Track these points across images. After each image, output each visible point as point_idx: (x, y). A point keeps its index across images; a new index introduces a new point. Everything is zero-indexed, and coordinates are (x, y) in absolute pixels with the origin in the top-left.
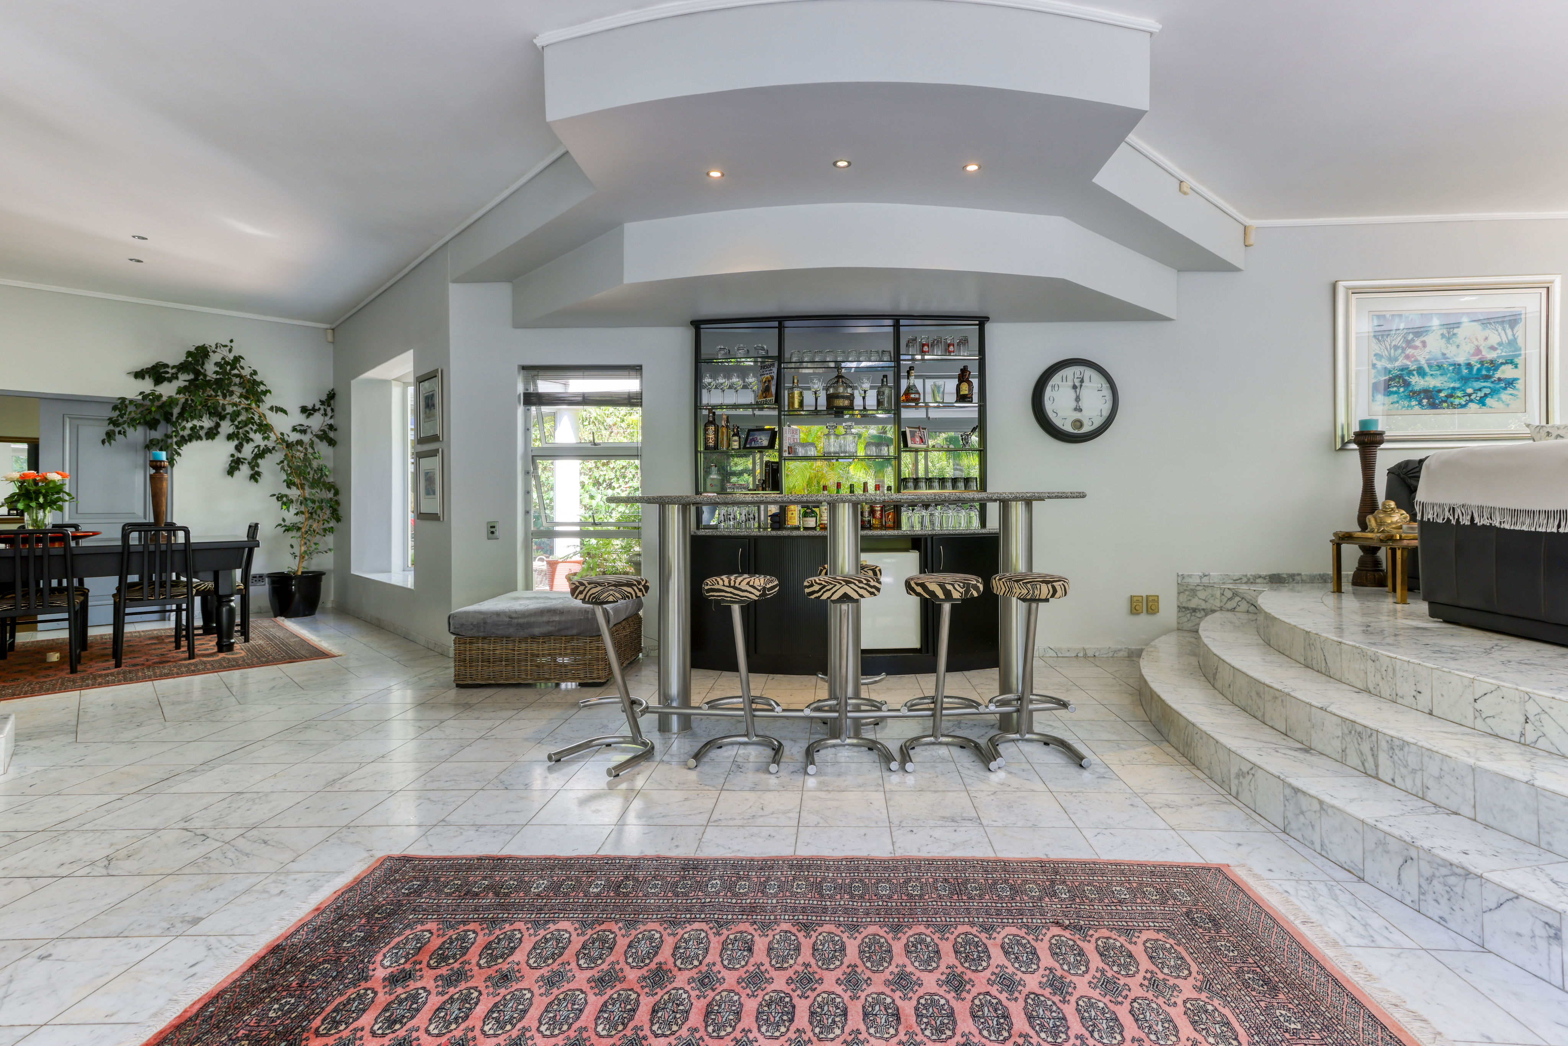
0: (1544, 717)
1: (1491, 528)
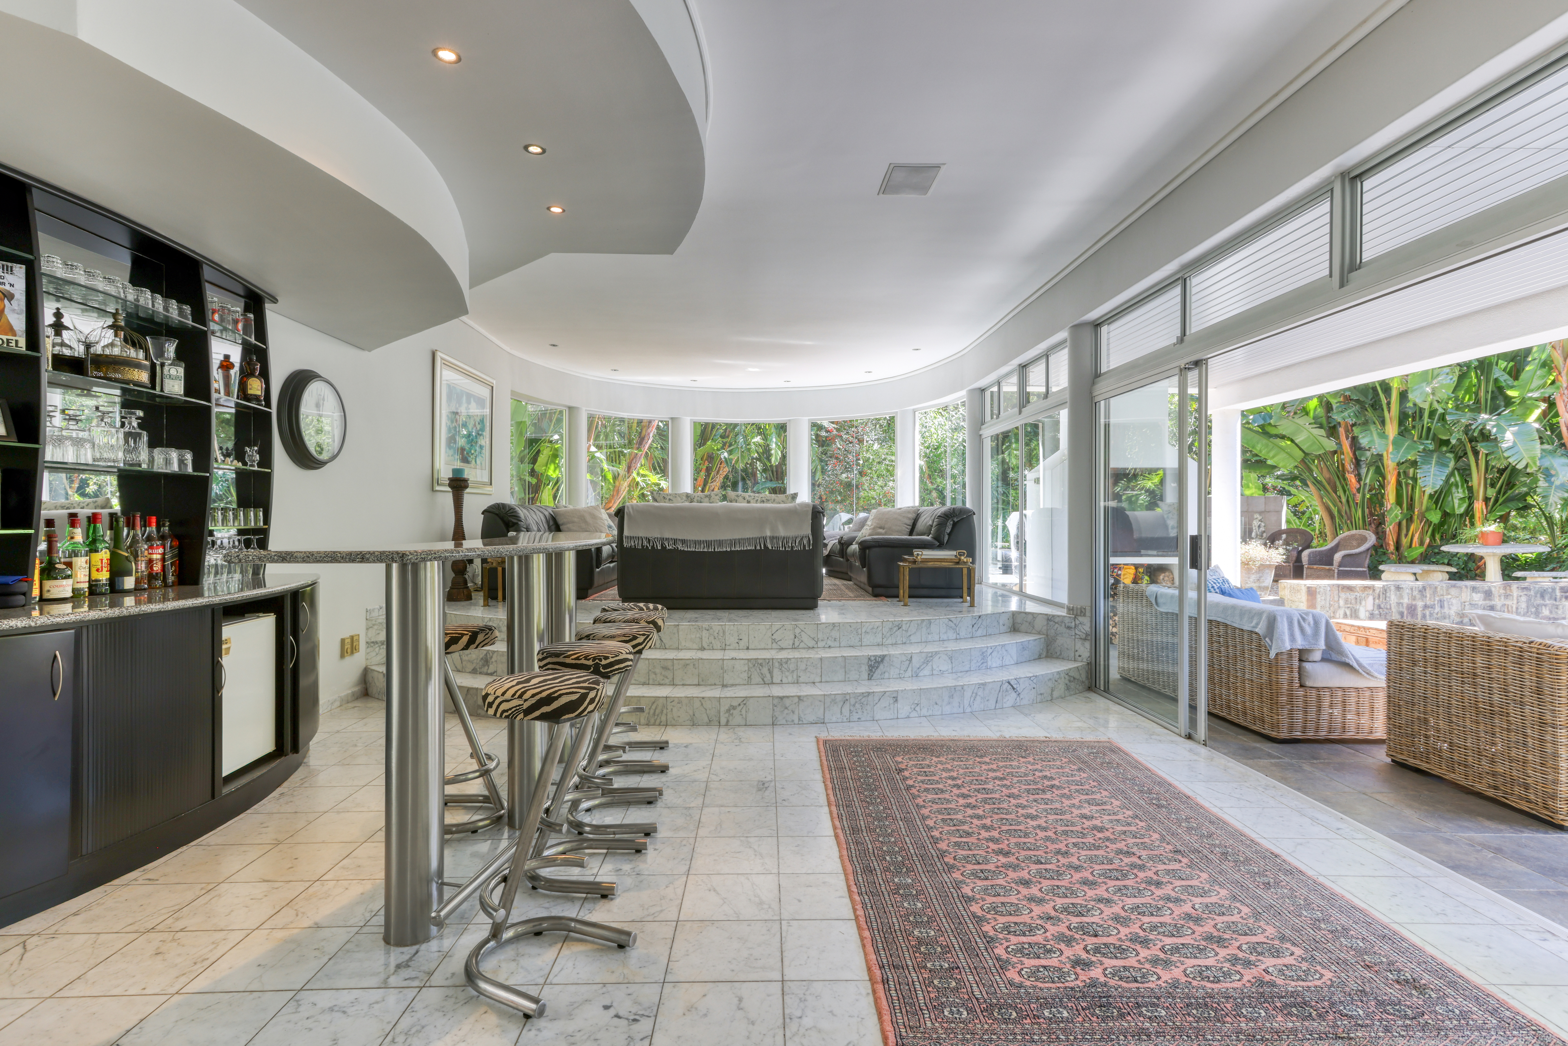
1: (676, 550)
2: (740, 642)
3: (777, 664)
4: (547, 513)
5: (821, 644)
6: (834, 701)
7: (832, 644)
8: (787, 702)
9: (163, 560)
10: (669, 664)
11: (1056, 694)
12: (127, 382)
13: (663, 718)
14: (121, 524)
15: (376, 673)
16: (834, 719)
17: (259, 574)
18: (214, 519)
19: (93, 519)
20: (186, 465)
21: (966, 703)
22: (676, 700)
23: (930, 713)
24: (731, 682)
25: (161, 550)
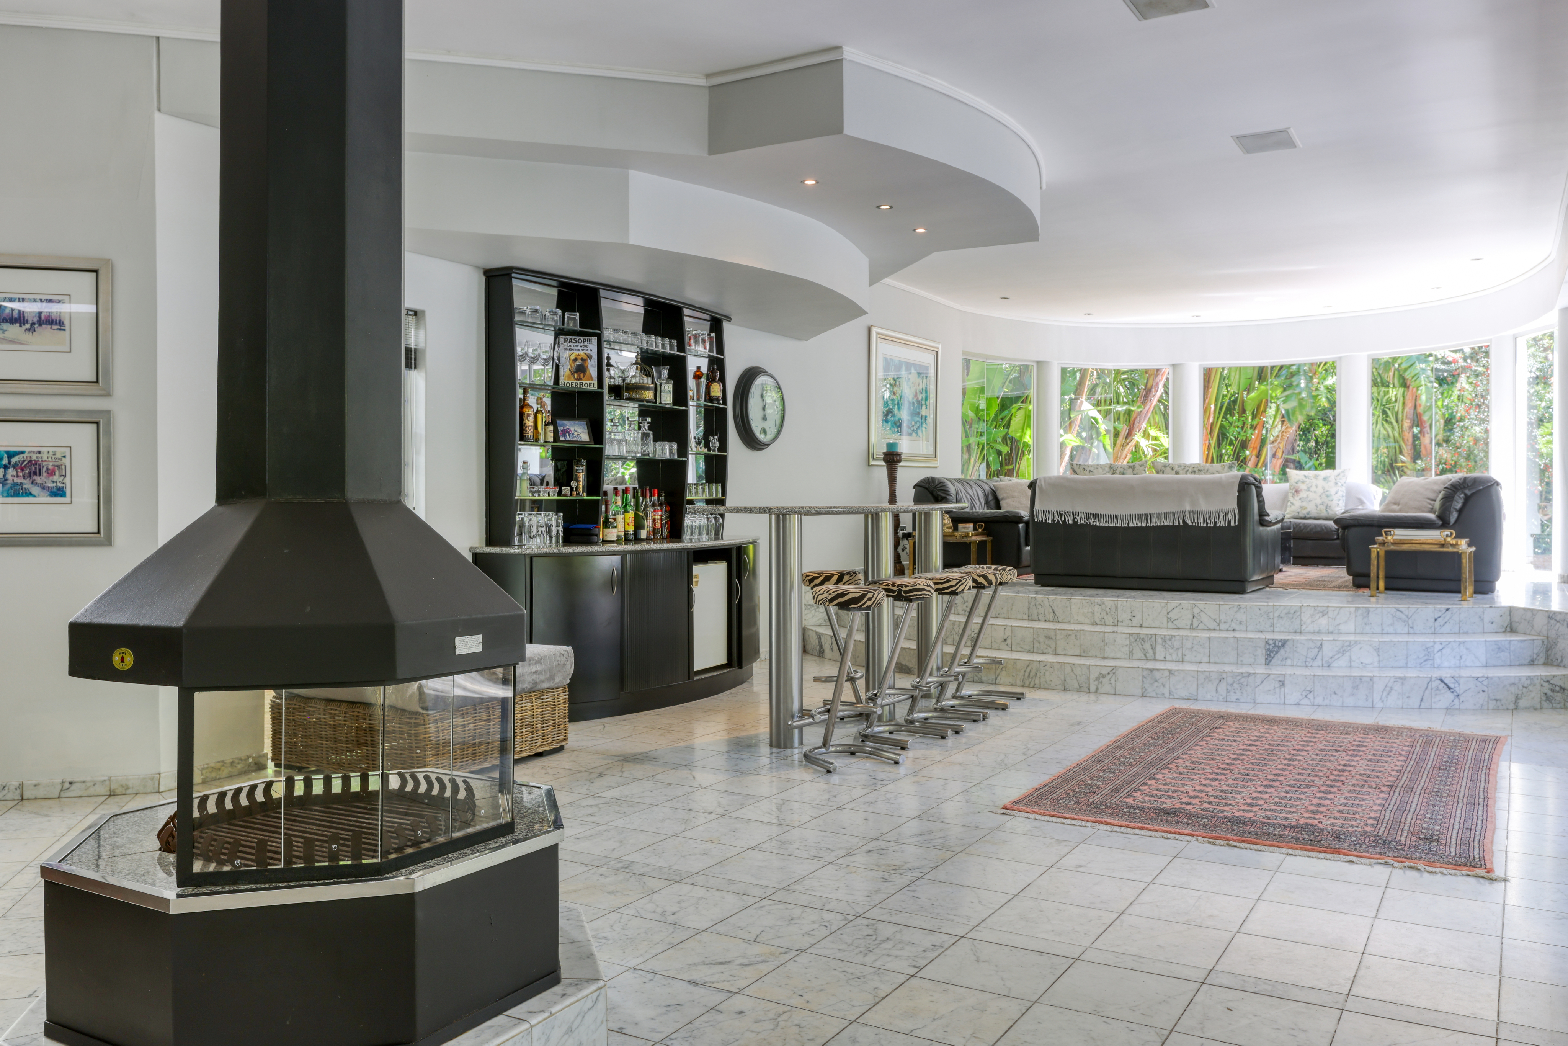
0: (1202, 613)
1: (1088, 525)
2: (1133, 619)
3: (1159, 641)
4: (987, 488)
5: (1223, 626)
6: (1208, 678)
7: (1237, 627)
8: (1157, 675)
9: (661, 520)
10: (1052, 634)
11: (1522, 703)
12: (642, 400)
13: (1037, 681)
14: (640, 494)
15: (811, 632)
16: (1209, 697)
17: (719, 535)
18: (690, 492)
19: (625, 491)
20: (674, 454)
21: (1376, 696)
22: (1049, 664)
23: (1327, 702)
24: (1112, 655)
25: (660, 513)
